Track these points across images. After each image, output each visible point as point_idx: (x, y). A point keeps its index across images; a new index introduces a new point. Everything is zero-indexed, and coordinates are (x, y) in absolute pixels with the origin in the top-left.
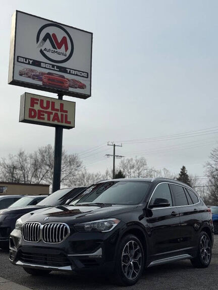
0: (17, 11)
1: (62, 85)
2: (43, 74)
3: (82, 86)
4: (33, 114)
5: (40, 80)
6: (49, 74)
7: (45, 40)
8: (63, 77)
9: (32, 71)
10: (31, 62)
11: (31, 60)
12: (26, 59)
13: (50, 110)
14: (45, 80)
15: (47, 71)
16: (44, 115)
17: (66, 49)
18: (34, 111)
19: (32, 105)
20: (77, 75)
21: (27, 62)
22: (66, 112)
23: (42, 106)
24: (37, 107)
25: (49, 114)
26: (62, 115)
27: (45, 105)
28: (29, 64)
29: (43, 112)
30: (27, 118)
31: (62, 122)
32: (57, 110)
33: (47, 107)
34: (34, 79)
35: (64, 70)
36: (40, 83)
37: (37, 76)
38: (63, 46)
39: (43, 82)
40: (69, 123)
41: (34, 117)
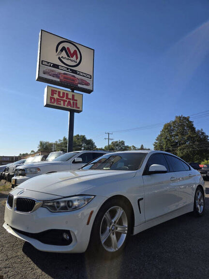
0: (42, 30)
1: (73, 82)
2: (60, 74)
3: (87, 84)
4: (53, 101)
5: (58, 77)
6: (65, 74)
7: (62, 50)
8: (74, 76)
9: (53, 71)
10: (52, 65)
11: (52, 63)
12: (48, 63)
13: (65, 99)
14: (62, 78)
15: (63, 72)
16: (60, 102)
17: (77, 58)
18: (54, 99)
19: (52, 94)
20: (84, 76)
22: (77, 100)
23: (59, 95)
24: (56, 96)
25: (64, 101)
26: (73, 103)
27: (61, 95)
28: (50, 66)
29: (61, 100)
30: (49, 103)
31: (74, 107)
32: (70, 99)
33: (63, 97)
34: (53, 77)
35: (75, 72)
36: (58, 80)
37: (56, 75)
38: (75, 56)
39: (60, 79)
40: (79, 108)
41: (54, 103)
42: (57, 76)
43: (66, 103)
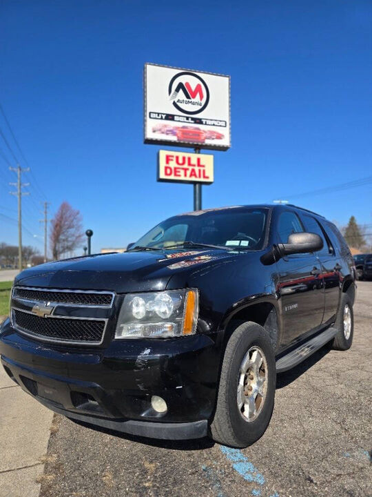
1: (197, 137)
2: (177, 128)
3: (220, 137)
4: (168, 171)
5: (174, 134)
6: (184, 127)
7: (177, 90)
8: (198, 129)
9: (166, 126)
10: (164, 116)
11: (164, 114)
12: (158, 114)
14: (180, 135)
15: (181, 125)
16: (180, 172)
18: (170, 168)
19: (167, 162)
20: (214, 125)
21: (160, 117)
22: (203, 166)
23: (177, 162)
24: (173, 164)
25: (186, 170)
26: (200, 171)
27: (181, 161)
28: (162, 118)
29: (179, 168)
30: (162, 176)
31: (200, 178)
32: (194, 165)
33: (184, 163)
34: (167, 134)
35: (199, 121)
36: (174, 138)
37: (171, 130)
38: (198, 95)
39: (178, 137)
40: (207, 178)
41: (170, 174)
42: (172, 132)
43: (189, 173)
